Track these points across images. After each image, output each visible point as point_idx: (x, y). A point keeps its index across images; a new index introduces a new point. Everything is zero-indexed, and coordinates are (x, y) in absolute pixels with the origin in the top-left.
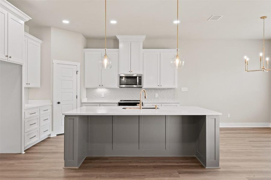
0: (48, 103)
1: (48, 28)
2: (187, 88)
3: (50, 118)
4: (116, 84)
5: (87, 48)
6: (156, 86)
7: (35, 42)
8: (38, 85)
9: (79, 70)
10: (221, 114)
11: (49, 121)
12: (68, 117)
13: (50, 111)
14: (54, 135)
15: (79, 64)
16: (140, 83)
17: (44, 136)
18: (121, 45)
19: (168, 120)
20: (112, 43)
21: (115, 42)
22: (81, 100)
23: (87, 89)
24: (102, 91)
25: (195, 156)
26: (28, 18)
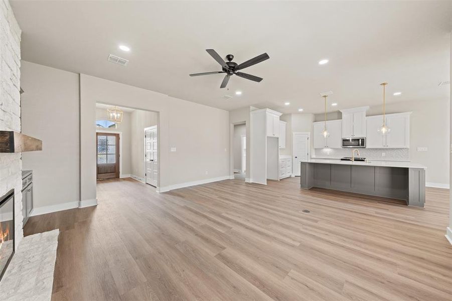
0: (290, 157)
1: (290, 114)
2: (426, 148)
3: (291, 165)
4: (339, 144)
5: (315, 121)
6: (381, 147)
7: (283, 124)
8: (285, 147)
9: (309, 137)
10: (426, 168)
11: (290, 168)
12: (302, 163)
13: (291, 161)
14: (293, 176)
15: (309, 133)
16: (363, 144)
17: (288, 176)
18: (344, 116)
19: (377, 171)
20: (336, 116)
21: (339, 115)
22: (311, 156)
23: (315, 149)
24: (327, 151)
25: (405, 200)
26: (281, 114)
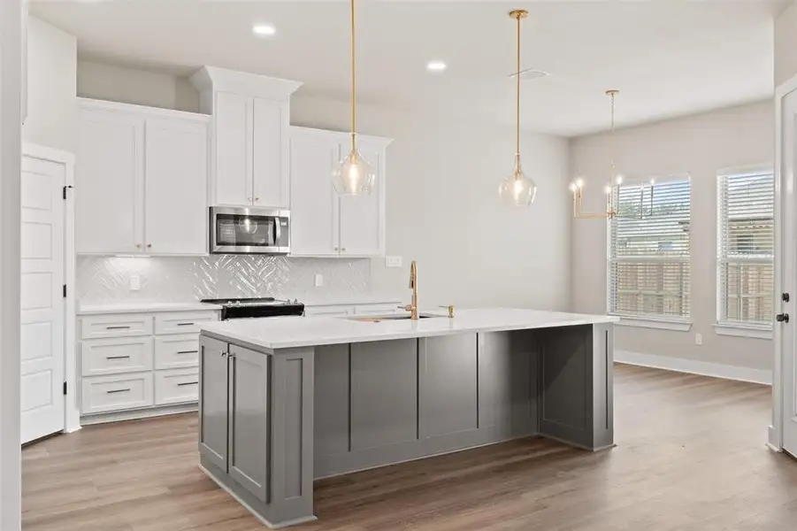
2: (400, 258)
15: (71, 158)
22: (77, 303)
24: (133, 267)
